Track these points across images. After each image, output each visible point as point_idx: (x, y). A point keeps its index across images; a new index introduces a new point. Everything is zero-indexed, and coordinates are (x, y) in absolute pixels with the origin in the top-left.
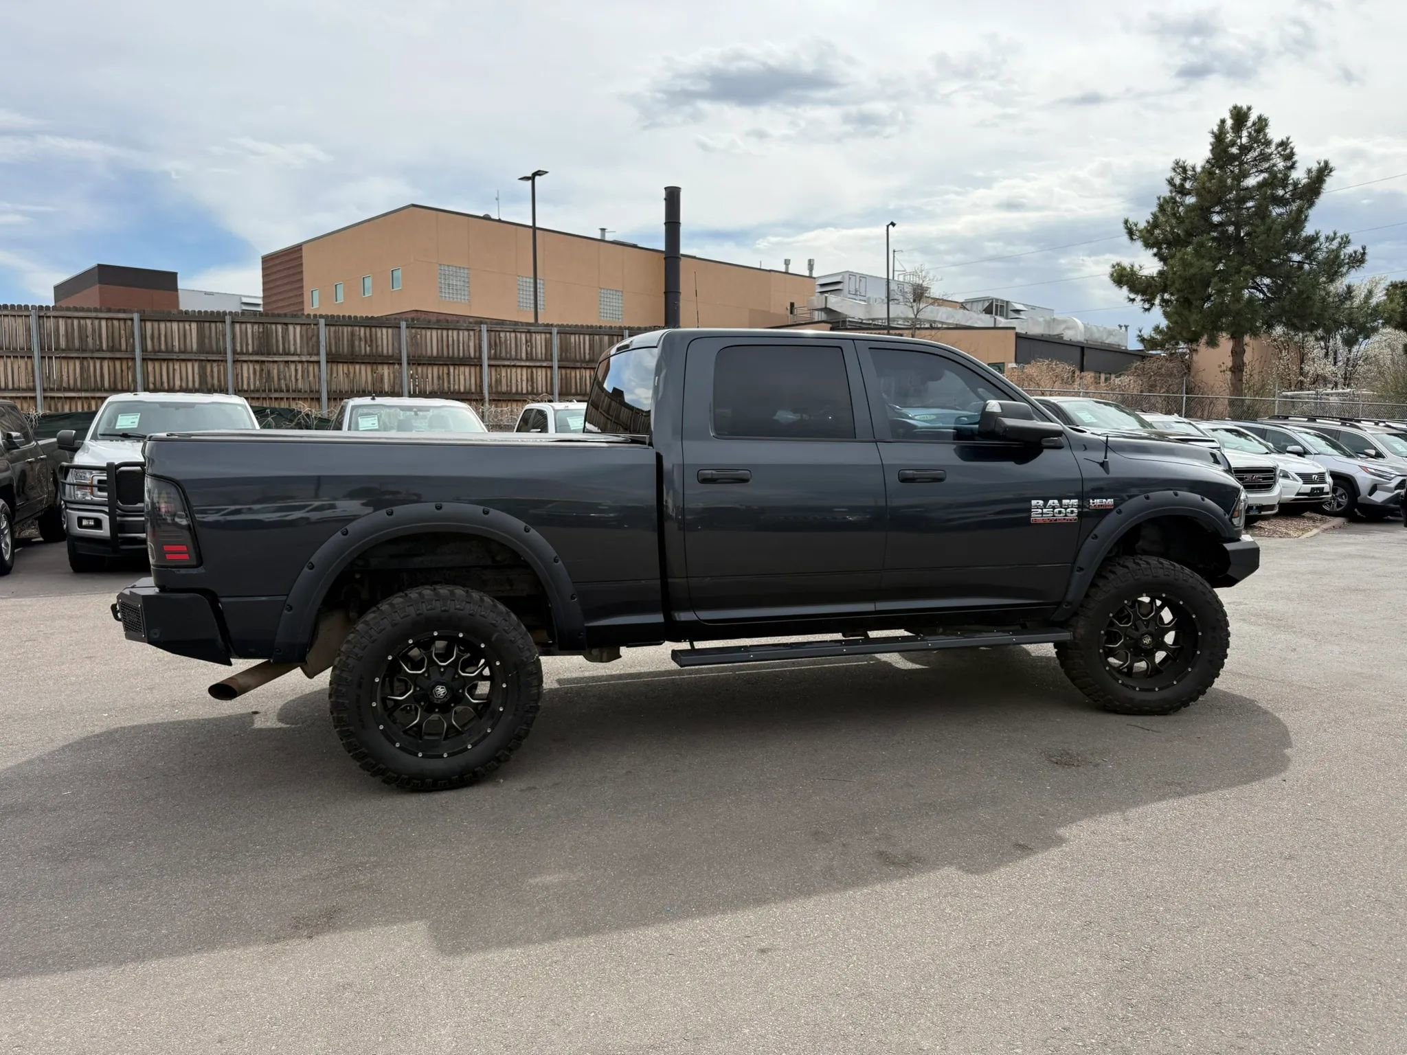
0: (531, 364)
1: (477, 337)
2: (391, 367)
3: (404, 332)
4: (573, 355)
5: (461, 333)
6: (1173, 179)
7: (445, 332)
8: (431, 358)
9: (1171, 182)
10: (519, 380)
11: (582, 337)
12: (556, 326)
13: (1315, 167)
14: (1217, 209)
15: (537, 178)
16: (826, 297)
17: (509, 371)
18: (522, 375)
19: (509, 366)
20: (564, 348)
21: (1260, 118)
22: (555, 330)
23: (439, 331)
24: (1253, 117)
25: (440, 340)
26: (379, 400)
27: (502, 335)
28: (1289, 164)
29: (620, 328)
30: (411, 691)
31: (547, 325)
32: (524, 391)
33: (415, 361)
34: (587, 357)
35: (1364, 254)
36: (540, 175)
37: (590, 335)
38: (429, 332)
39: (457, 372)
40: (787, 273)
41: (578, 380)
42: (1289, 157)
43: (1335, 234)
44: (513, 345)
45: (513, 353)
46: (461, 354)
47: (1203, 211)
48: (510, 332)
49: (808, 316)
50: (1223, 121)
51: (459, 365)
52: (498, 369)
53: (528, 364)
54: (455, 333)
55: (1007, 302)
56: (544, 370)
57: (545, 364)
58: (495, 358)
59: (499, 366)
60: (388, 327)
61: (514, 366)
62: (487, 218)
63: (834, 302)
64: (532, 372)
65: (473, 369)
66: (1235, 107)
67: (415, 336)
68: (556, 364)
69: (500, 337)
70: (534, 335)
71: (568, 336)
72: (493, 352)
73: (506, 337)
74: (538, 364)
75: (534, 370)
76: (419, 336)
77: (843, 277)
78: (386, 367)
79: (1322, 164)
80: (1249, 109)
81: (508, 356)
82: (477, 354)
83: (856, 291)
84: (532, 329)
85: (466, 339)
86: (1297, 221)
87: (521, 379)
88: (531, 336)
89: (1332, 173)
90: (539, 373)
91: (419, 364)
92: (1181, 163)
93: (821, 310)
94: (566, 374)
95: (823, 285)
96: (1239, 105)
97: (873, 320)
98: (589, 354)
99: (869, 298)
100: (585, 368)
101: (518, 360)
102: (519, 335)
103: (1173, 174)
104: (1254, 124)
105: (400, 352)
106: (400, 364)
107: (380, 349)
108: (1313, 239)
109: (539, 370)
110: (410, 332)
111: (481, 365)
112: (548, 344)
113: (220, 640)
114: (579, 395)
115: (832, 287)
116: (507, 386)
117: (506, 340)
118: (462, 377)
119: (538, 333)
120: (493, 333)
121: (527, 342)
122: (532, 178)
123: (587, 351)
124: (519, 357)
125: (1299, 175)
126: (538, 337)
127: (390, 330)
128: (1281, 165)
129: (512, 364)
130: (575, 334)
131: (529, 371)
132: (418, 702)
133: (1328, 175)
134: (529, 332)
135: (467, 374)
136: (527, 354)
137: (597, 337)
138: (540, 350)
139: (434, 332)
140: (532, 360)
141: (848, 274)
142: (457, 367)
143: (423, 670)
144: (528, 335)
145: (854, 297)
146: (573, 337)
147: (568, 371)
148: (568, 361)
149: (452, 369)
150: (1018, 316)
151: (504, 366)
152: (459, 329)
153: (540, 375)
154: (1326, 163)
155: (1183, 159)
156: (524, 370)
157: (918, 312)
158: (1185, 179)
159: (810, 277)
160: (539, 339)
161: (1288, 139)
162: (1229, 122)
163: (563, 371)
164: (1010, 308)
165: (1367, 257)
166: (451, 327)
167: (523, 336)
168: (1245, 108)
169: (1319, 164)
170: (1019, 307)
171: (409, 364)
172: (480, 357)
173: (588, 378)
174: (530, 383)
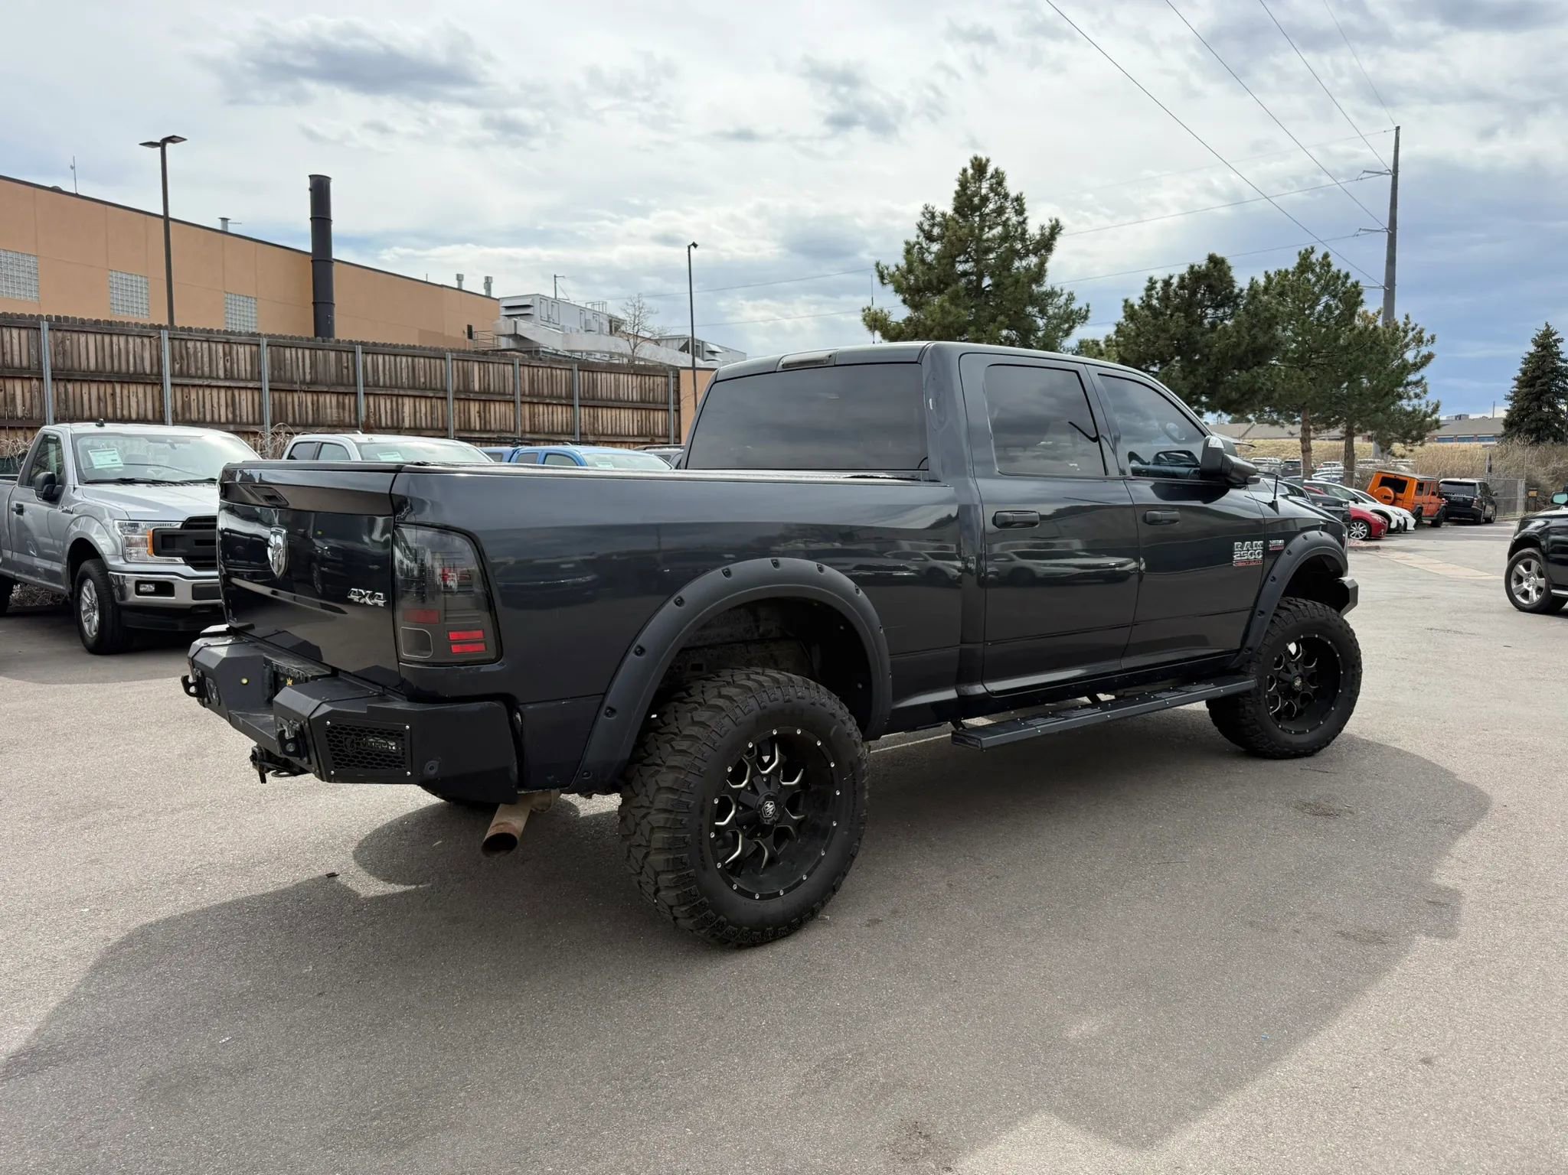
0: (232, 384)
1: (154, 348)
2: (26, 384)
3: (46, 335)
4: (289, 374)
5: (131, 340)
6: (922, 224)
7: (107, 339)
8: (88, 371)
9: (920, 226)
10: (215, 405)
11: (300, 352)
12: (265, 336)
13: (1047, 224)
14: (962, 258)
15: (169, 146)
16: (515, 323)
17: (201, 393)
18: (219, 398)
19: (201, 386)
20: (277, 366)
21: (996, 171)
22: (264, 342)
23: (99, 337)
24: (990, 170)
25: (100, 349)
26: (109, 427)
27: (190, 344)
28: (1021, 219)
29: (351, 342)
30: (733, 812)
31: (253, 334)
32: (223, 419)
33: (63, 376)
34: (308, 377)
35: (1087, 311)
36: (174, 142)
37: (311, 349)
38: (83, 338)
39: (125, 392)
40: (459, 289)
41: (297, 407)
42: (1020, 211)
43: (1062, 290)
44: (206, 359)
45: (206, 369)
46: (132, 369)
47: (948, 257)
48: (202, 341)
49: (491, 342)
50: (965, 170)
51: (128, 383)
52: (186, 390)
53: (227, 384)
54: (122, 339)
55: (703, 342)
56: (249, 393)
57: (251, 385)
58: (181, 375)
59: (186, 385)
60: (20, 328)
61: (208, 386)
62: (56, 190)
63: (525, 328)
64: (233, 396)
65: (149, 389)
66: (976, 158)
67: (63, 342)
68: (266, 386)
69: (187, 348)
70: (235, 347)
71: (282, 349)
72: (177, 366)
73: (195, 348)
74: (242, 384)
75: (236, 392)
76: (68, 342)
77: (533, 300)
78: (18, 384)
79: (1054, 222)
80: (988, 160)
81: (199, 372)
82: (155, 370)
83: (549, 318)
84: (233, 338)
85: (138, 350)
86: (1039, 275)
87: (219, 403)
88: (231, 349)
89: (1062, 232)
90: (243, 397)
91: (69, 381)
92: (930, 208)
93: (509, 336)
94: (280, 398)
95: (508, 308)
96: (979, 156)
97: (572, 351)
98: (311, 373)
99: (563, 326)
100: (305, 392)
101: (213, 378)
102: (213, 346)
103: (922, 219)
104: (992, 177)
105: (40, 363)
106: (41, 379)
107: (8, 357)
108: (1052, 294)
109: (243, 393)
110: (54, 337)
111: (162, 384)
112: (255, 359)
113: (515, 769)
114: (298, 426)
115: (519, 309)
116: (199, 413)
117: (195, 352)
118: (133, 400)
119: (240, 344)
120: (177, 343)
121: (225, 354)
122: (162, 144)
123: (308, 370)
124: (215, 375)
125: (1033, 229)
126: (241, 349)
127: (24, 333)
128: (1014, 219)
129: (205, 383)
130: (290, 347)
131: (229, 393)
132: (740, 826)
133: (1058, 233)
134: (228, 342)
135: (141, 395)
136: (225, 370)
137: (320, 353)
138: (244, 366)
139: (91, 338)
140: (232, 379)
141: (539, 297)
142: (126, 386)
143: (745, 782)
144: (227, 347)
145: (547, 324)
146: (288, 351)
147: (283, 395)
148: (282, 382)
149: (118, 388)
150: (713, 358)
151: (194, 386)
152: (127, 335)
153: (245, 399)
154: (1057, 221)
155: (932, 204)
156: (223, 393)
157: (635, 347)
158: (933, 225)
159: (488, 297)
160: (243, 353)
161: (1021, 195)
162: (970, 172)
163: (276, 395)
164: (705, 350)
165: (1090, 315)
166: (117, 331)
167: (220, 347)
168: (984, 160)
169: (1051, 221)
170: (714, 348)
171: (53, 379)
172: (160, 374)
173: (309, 404)
174: (230, 409)
